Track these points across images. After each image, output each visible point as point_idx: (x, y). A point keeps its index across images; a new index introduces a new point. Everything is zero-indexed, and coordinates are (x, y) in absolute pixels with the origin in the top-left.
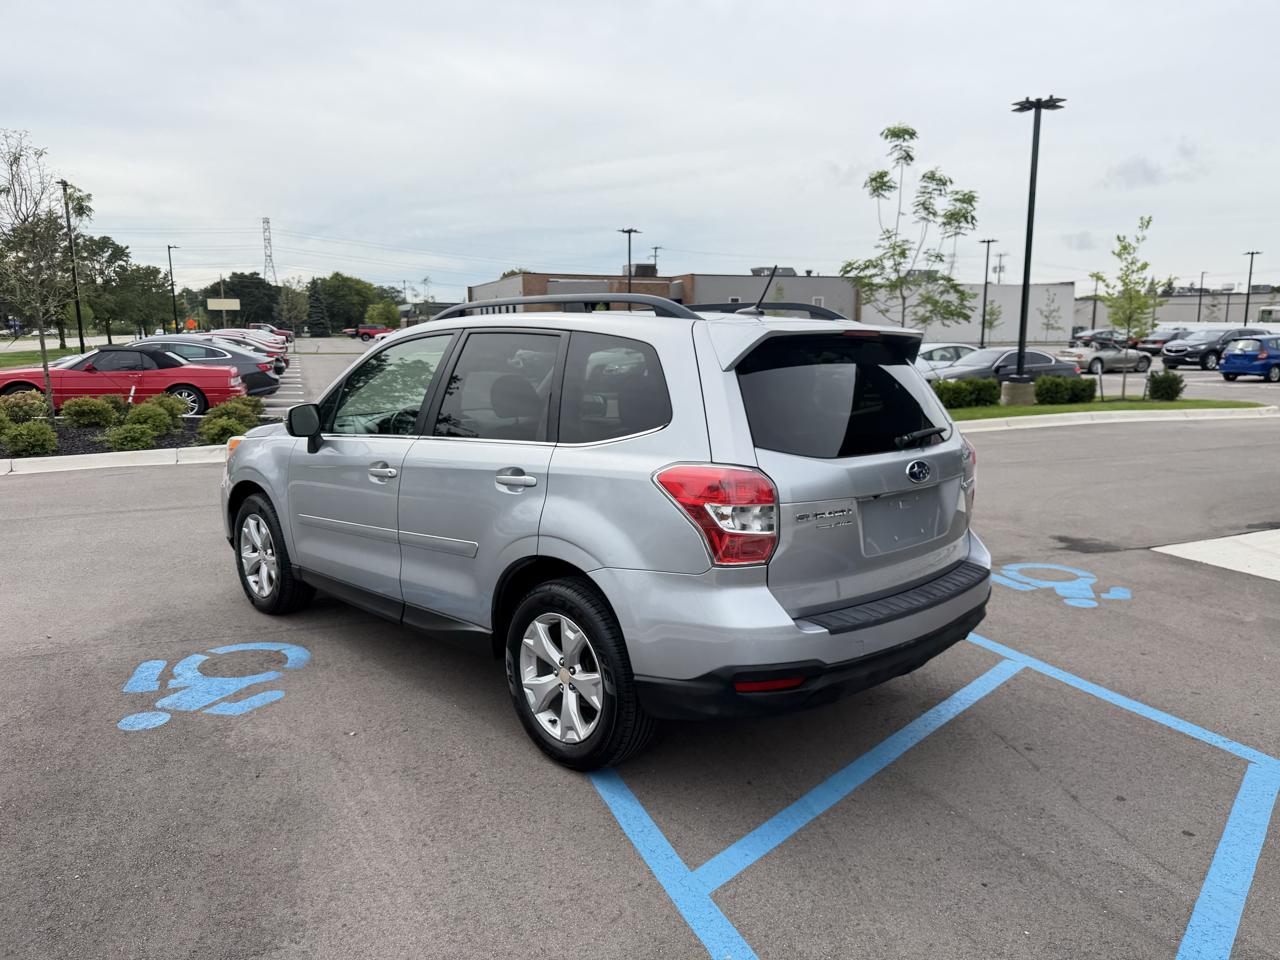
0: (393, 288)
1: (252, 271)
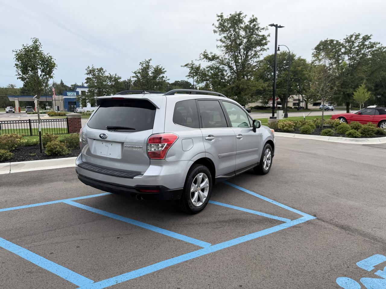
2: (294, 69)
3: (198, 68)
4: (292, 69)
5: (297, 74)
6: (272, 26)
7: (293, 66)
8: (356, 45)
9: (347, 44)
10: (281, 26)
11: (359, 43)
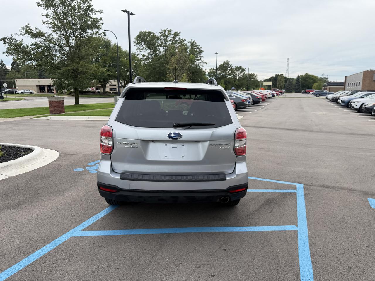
0: (325, 78)
1: (281, 74)
2: (111, 55)
3: (20, 45)
4: (110, 55)
5: (115, 60)
6: (124, 12)
7: (111, 52)
8: (168, 39)
9: (162, 37)
10: (132, 13)
11: (171, 38)
